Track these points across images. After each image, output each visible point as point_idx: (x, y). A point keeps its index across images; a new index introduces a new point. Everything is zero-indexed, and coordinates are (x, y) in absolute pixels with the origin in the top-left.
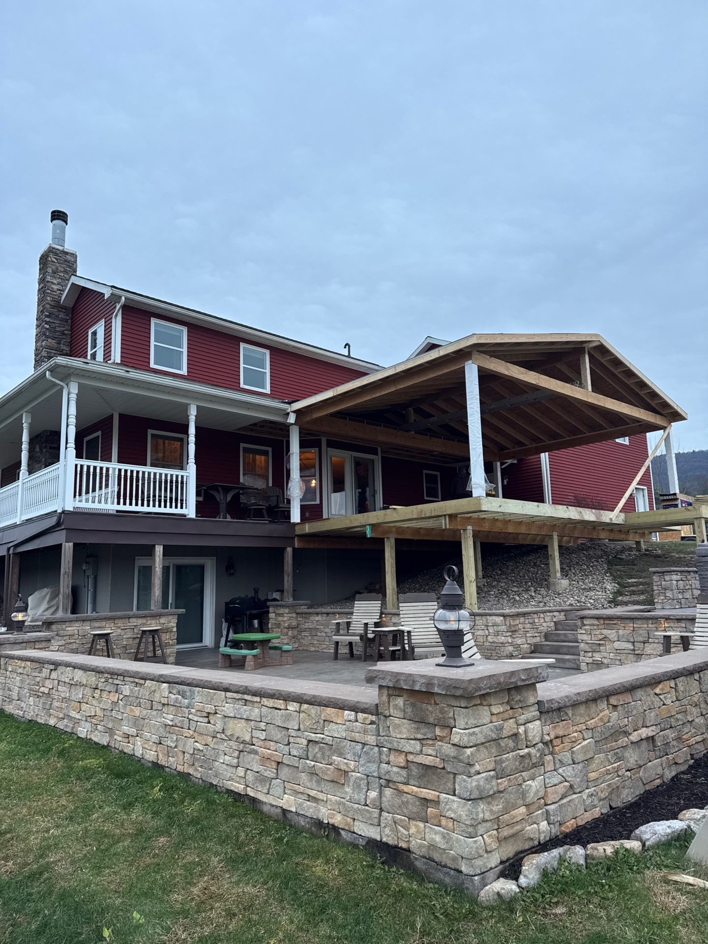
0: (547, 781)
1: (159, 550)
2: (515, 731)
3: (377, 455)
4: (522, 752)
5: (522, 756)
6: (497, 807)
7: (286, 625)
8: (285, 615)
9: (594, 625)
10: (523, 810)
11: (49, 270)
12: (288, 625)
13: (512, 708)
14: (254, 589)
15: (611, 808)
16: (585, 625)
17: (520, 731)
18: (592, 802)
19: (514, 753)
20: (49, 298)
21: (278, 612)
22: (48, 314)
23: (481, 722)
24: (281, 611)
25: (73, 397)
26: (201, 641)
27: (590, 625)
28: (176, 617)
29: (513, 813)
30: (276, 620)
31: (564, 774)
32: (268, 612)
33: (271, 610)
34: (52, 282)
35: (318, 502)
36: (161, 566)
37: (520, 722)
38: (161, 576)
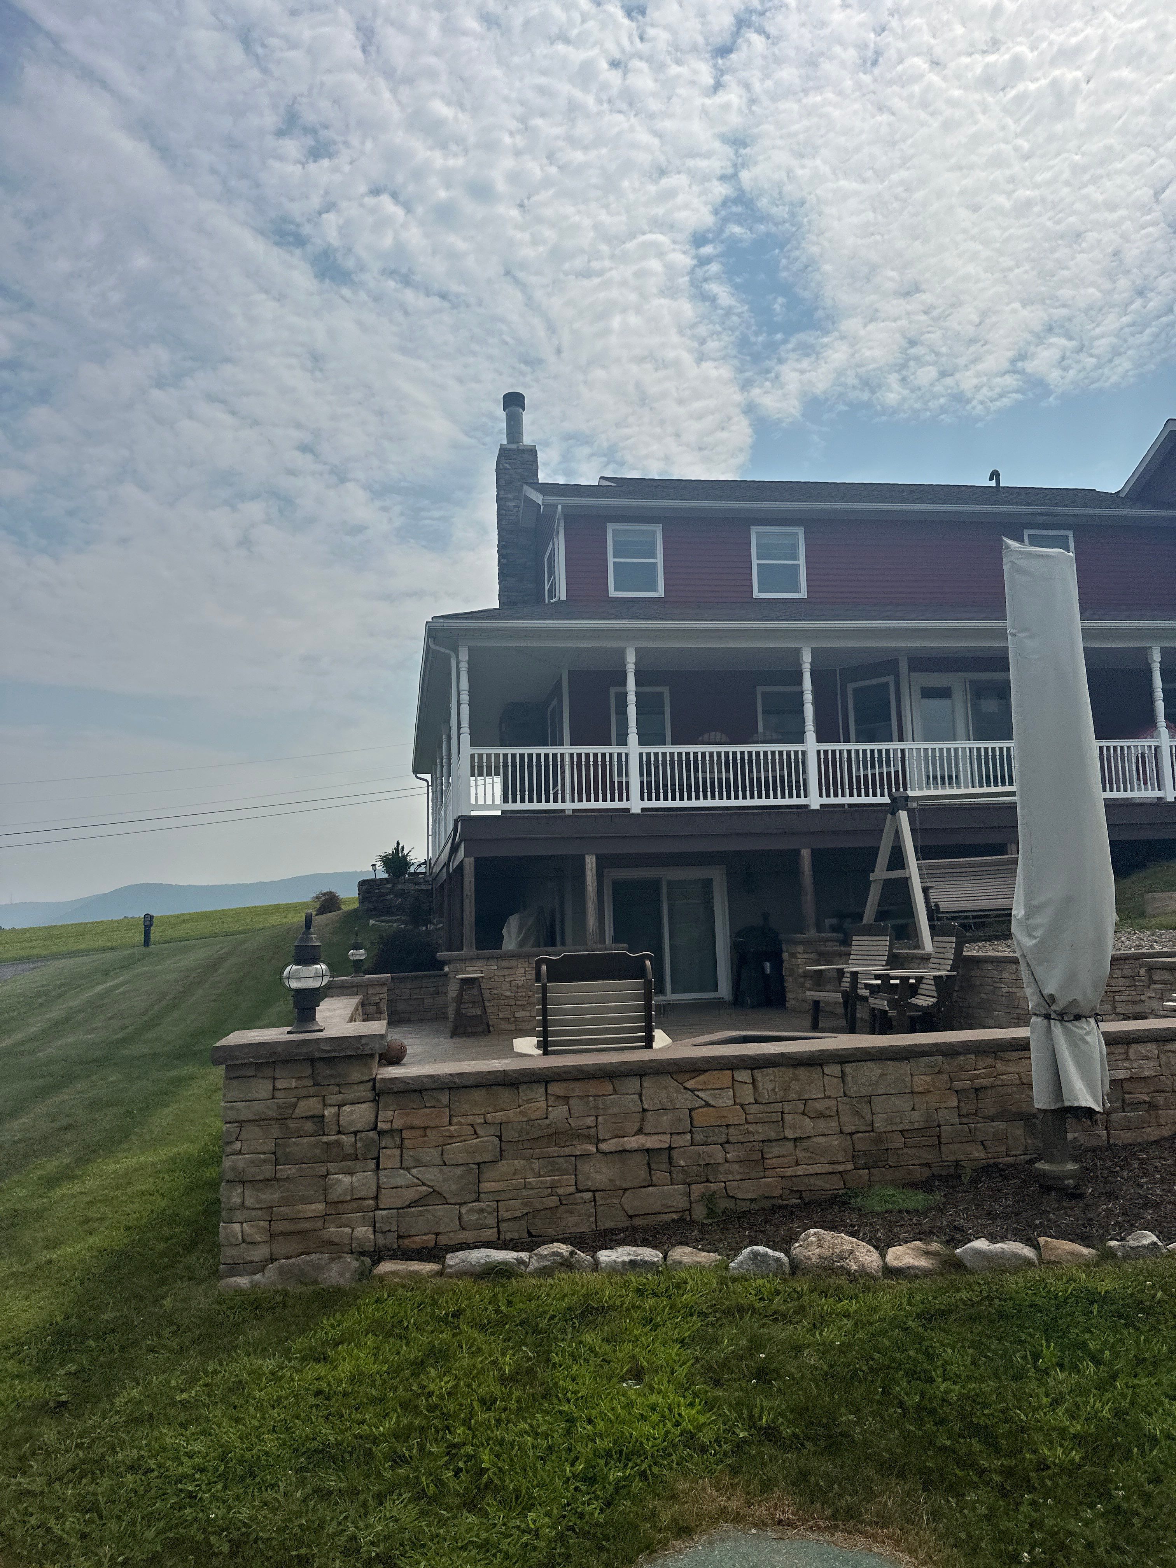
0: (383, 1179)
1: (590, 862)
2: (317, 1112)
4: (325, 1139)
5: (327, 1144)
6: (271, 1196)
10: (321, 1207)
13: (316, 1084)
15: (530, 1234)
17: (326, 1113)
18: (478, 1219)
19: (312, 1139)
23: (250, 1096)
24: (796, 949)
25: (464, 666)
26: (716, 990)
29: (299, 1207)
31: (419, 1176)
37: (328, 1102)
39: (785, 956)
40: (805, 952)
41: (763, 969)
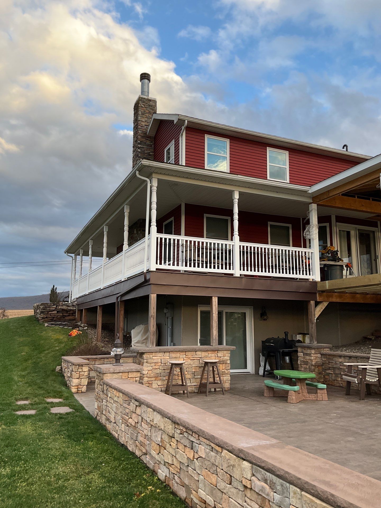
1: (215, 301)
3: (377, 227)
7: (313, 363)
8: (312, 355)
11: (140, 113)
12: (315, 364)
14: (285, 333)
20: (140, 132)
21: (305, 352)
22: (139, 142)
24: (308, 351)
25: (155, 189)
26: (246, 367)
28: (229, 352)
30: (304, 358)
32: (297, 351)
33: (299, 350)
34: (142, 121)
36: (217, 313)
38: (217, 320)
39: (300, 354)
40: (315, 354)
41: (284, 360)
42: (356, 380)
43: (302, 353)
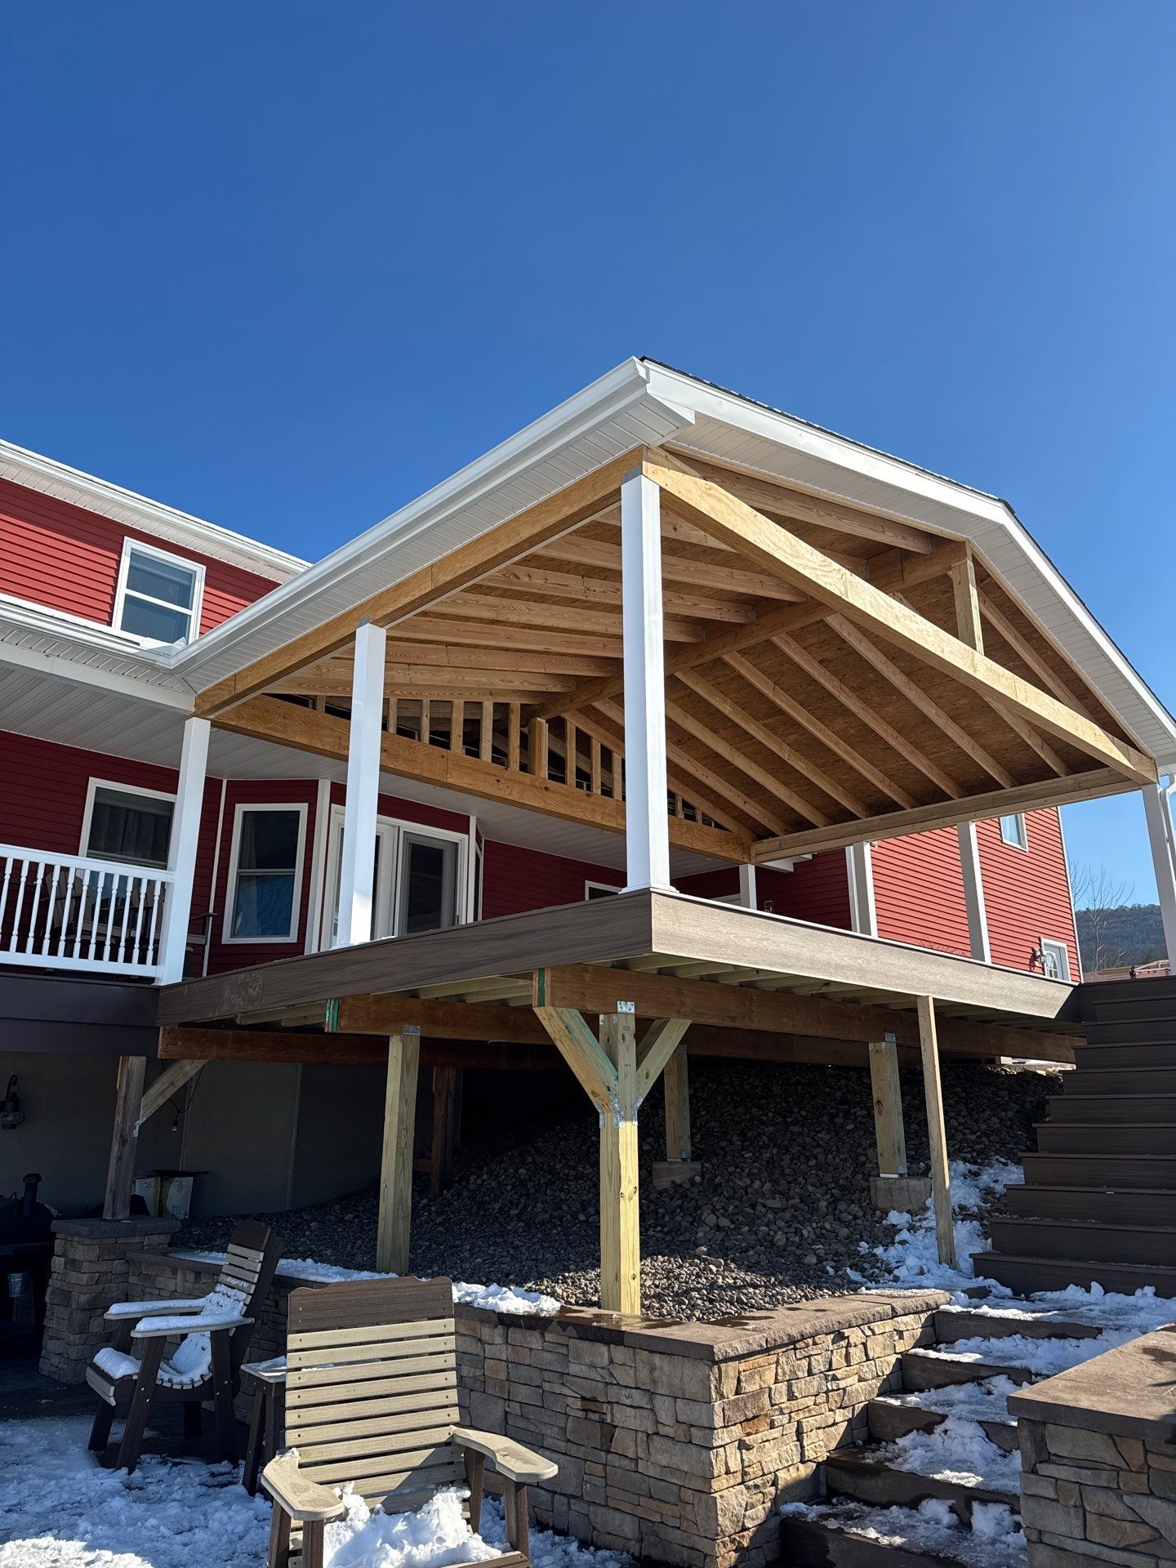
3: (467, 832)
7: (84, 1299)
8: (87, 1267)
9: (1094, 1466)
12: (92, 1300)
14: (30, 1178)
16: (1049, 1459)
27: (1078, 1464)
30: (65, 1277)
32: (51, 1253)
33: (58, 1246)
35: (293, 938)
39: (57, 1263)
40: (101, 1260)
42: (112, 1393)
43: (63, 1259)
